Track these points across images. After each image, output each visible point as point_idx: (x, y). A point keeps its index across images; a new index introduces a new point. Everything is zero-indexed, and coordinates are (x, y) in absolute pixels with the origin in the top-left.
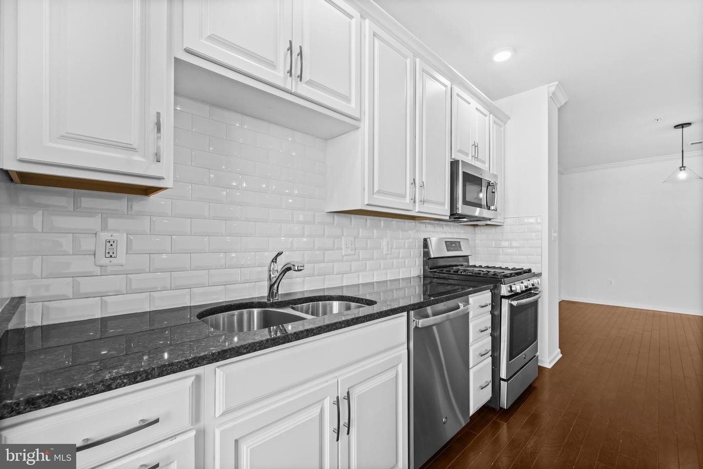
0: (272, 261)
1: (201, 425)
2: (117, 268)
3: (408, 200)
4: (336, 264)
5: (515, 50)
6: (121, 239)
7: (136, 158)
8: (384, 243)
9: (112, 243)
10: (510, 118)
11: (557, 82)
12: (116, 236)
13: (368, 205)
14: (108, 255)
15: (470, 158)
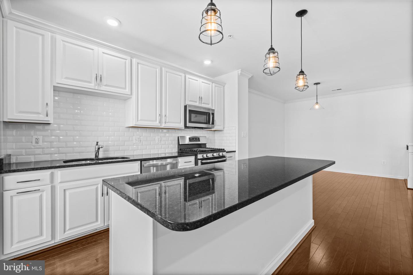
0: (96, 145)
1: (54, 184)
2: (39, 147)
3: (158, 122)
4: (120, 147)
5: (212, 61)
6: (41, 138)
7: (41, 116)
8: (157, 138)
9: (37, 139)
10: (226, 84)
11: (240, 70)
12: (39, 137)
13: (135, 125)
14: (36, 143)
15: (198, 103)
